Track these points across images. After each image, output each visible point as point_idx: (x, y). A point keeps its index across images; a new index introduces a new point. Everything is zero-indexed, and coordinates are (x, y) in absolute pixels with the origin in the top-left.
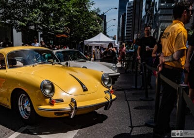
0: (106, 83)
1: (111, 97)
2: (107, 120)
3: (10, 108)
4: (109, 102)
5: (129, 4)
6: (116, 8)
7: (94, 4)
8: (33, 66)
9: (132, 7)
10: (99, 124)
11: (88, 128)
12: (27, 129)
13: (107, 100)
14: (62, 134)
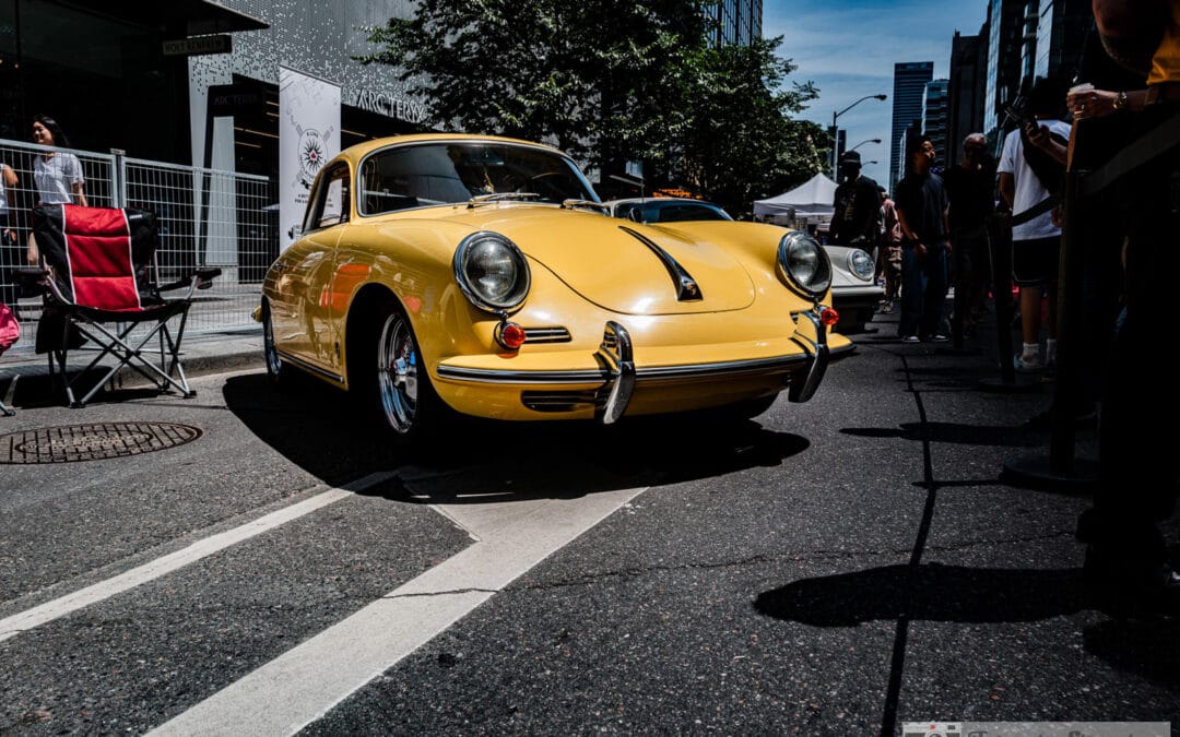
0: (803, 278)
1: (822, 338)
2: (804, 455)
3: (346, 386)
4: (810, 357)
5: (932, 89)
6: (883, 98)
7: (794, 67)
8: (470, 207)
9: (943, 99)
10: (758, 469)
11: (697, 483)
12: (396, 478)
13: (800, 351)
14: (557, 502)
